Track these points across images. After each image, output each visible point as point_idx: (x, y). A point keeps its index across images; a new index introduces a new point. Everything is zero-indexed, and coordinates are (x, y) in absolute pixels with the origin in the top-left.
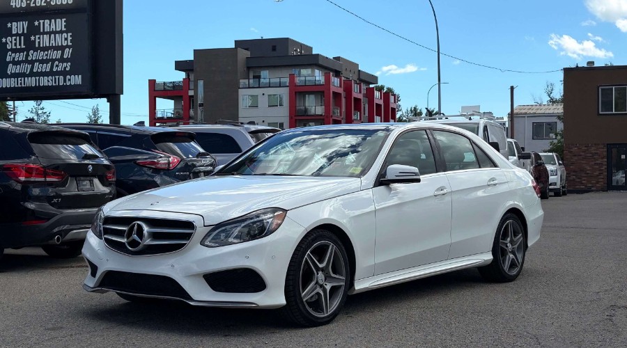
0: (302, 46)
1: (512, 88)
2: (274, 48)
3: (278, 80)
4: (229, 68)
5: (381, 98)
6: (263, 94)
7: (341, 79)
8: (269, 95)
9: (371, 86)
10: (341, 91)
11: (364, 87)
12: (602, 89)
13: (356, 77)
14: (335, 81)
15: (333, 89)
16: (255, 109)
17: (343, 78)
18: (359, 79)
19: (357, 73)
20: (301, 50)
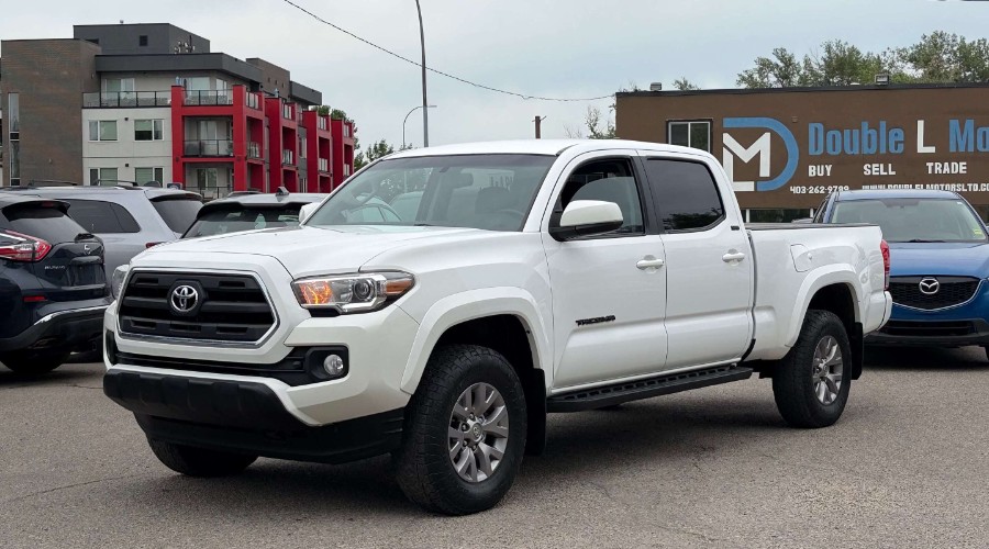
0: (191, 37)
1: (538, 120)
2: (144, 41)
3: (152, 96)
4: (65, 73)
5: (328, 129)
6: (126, 119)
7: (260, 97)
8: (136, 121)
9: (310, 108)
10: (261, 115)
11: (299, 109)
12: (673, 126)
13: (285, 94)
14: (252, 99)
15: (247, 113)
16: (111, 144)
17: (264, 95)
18: (291, 96)
19: (286, 86)
20: (190, 44)
